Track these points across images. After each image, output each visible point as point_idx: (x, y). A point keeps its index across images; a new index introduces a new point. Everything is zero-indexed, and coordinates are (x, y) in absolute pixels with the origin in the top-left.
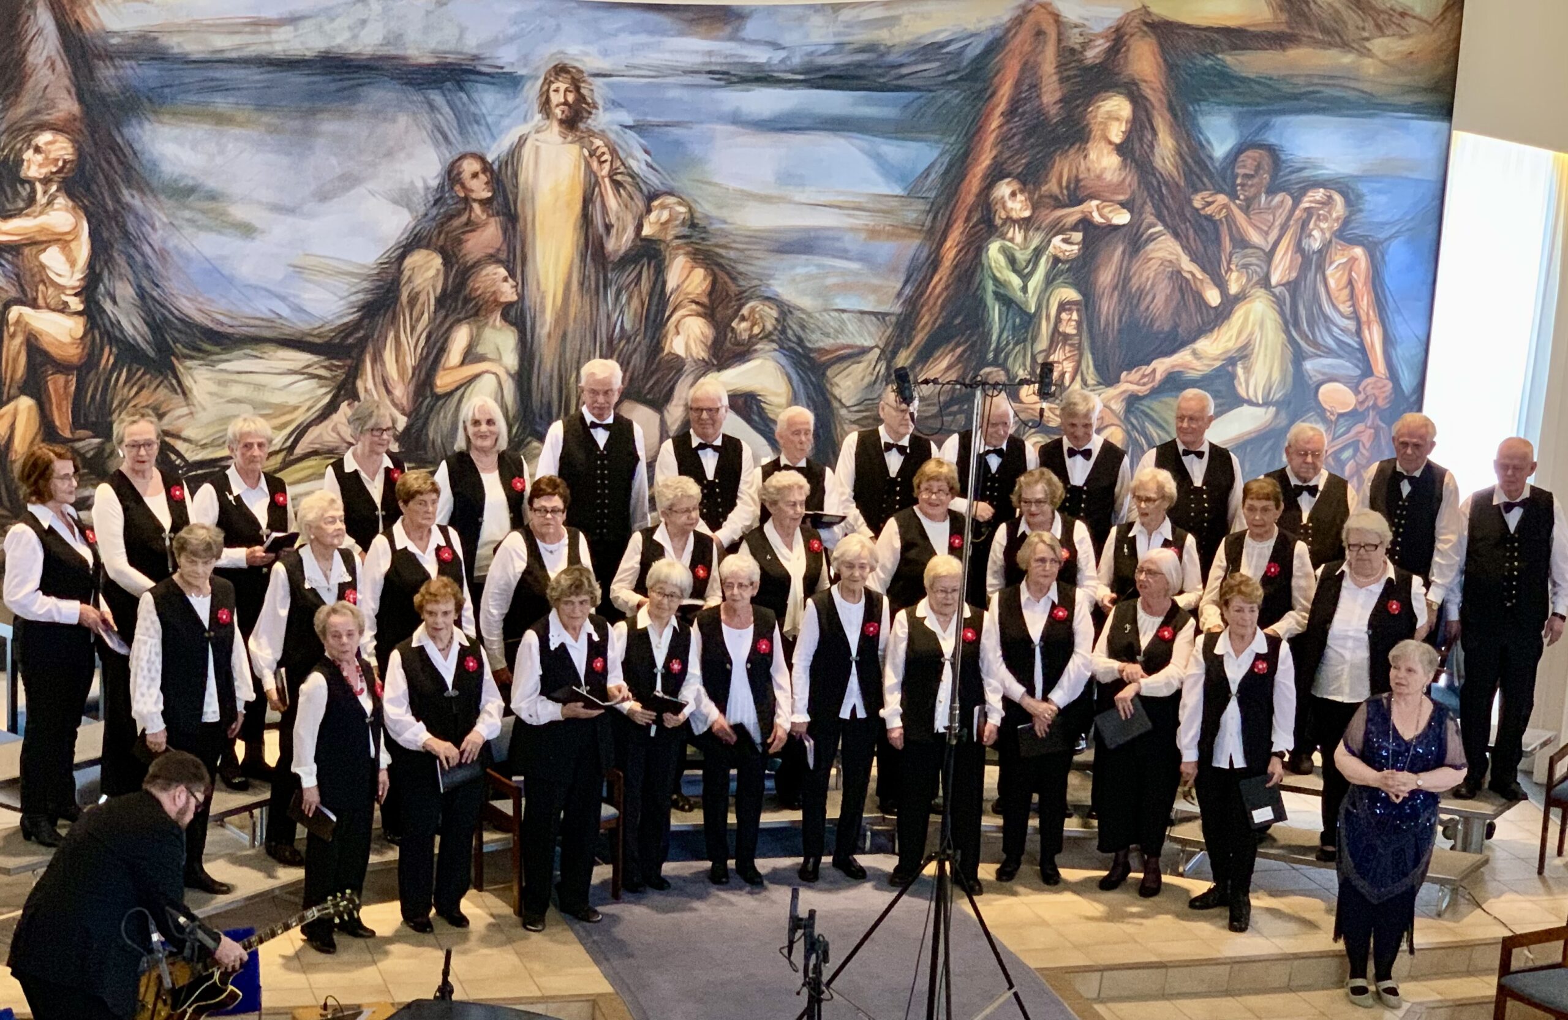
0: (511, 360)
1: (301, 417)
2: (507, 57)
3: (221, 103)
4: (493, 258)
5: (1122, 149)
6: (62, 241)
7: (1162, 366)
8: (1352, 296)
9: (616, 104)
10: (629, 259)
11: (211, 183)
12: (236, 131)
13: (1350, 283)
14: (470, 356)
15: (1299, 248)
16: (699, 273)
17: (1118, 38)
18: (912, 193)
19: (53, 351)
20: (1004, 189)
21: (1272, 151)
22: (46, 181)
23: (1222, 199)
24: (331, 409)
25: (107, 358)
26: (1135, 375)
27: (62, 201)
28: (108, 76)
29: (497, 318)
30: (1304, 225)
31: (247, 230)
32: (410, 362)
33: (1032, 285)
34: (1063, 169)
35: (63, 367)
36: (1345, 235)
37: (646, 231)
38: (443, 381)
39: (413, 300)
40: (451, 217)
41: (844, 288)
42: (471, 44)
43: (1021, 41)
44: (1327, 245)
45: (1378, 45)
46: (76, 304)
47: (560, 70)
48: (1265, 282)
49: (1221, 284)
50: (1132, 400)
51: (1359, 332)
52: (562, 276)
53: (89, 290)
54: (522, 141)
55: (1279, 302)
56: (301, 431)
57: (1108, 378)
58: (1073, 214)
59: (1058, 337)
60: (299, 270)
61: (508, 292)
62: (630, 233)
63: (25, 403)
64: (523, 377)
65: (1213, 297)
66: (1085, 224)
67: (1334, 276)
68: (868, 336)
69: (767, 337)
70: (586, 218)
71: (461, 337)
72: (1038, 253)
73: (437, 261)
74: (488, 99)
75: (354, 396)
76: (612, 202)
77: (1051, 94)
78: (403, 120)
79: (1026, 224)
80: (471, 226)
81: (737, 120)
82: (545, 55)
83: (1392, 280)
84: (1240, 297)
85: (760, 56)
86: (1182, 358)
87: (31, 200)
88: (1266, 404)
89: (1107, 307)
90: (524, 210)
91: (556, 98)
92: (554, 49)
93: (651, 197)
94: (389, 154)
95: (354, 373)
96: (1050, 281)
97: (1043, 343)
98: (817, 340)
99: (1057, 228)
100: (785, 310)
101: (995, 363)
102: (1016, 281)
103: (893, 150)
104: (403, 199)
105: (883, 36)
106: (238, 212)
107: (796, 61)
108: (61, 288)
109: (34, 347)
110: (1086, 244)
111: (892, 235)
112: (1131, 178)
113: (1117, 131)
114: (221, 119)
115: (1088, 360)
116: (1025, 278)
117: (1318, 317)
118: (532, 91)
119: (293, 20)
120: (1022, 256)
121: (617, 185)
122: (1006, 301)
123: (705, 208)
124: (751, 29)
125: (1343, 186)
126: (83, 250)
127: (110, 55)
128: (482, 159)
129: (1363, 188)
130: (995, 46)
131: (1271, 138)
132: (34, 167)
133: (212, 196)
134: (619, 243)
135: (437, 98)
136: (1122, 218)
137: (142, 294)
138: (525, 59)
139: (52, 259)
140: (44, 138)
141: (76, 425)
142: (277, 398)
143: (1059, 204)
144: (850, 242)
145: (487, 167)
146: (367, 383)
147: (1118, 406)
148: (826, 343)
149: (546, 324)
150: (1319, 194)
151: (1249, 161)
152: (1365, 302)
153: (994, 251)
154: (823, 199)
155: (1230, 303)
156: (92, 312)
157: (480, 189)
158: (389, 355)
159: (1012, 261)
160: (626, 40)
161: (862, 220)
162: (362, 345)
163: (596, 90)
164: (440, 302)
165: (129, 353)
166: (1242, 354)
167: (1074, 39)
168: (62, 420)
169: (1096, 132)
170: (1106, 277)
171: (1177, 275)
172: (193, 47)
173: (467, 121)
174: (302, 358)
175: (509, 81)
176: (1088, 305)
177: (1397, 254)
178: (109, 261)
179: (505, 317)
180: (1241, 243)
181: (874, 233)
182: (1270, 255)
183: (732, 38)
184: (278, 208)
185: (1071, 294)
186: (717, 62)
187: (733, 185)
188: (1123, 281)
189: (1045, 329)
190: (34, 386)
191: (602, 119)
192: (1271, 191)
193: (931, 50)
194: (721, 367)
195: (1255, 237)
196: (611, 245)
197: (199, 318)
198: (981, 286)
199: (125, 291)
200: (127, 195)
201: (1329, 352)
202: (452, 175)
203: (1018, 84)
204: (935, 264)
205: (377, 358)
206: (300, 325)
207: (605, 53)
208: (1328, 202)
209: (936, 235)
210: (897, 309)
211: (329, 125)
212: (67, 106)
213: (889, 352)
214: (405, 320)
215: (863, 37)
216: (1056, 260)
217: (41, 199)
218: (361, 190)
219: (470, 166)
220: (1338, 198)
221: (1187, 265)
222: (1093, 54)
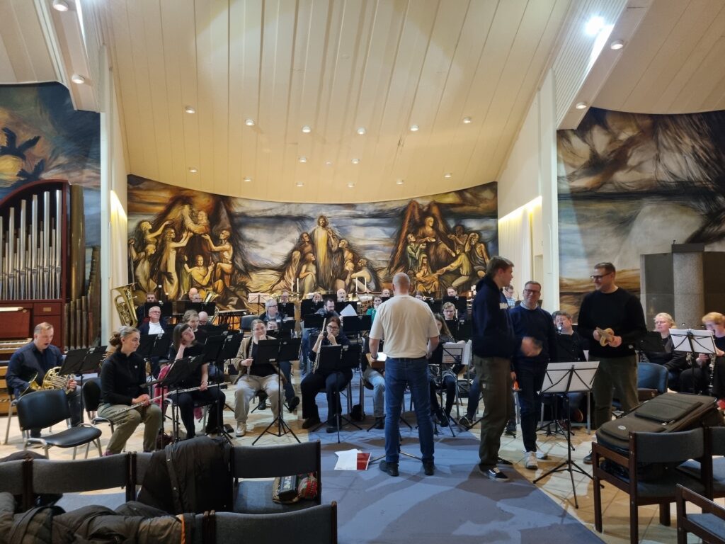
0: (315, 272)
1: (273, 283)
2: (311, 215)
3: (257, 225)
4: (310, 252)
5: (432, 227)
6: (227, 250)
7: (445, 269)
8: (482, 253)
9: (332, 223)
10: (336, 252)
11: (256, 239)
12: (260, 230)
13: (481, 251)
14: (306, 271)
15: (470, 244)
16: (351, 254)
17: (430, 206)
18: (391, 237)
19: (226, 271)
20: (410, 236)
21: (463, 227)
22: (225, 239)
23: (454, 236)
24: (279, 281)
25: (236, 272)
26: (439, 271)
27: (227, 243)
28: (236, 220)
29: (311, 264)
30: (471, 240)
31: (262, 248)
32: (295, 272)
33: (417, 254)
34: (421, 232)
35: (227, 274)
36: (479, 241)
37: (340, 246)
38: (301, 276)
39: (295, 260)
40: (301, 244)
41: (380, 256)
42: (304, 212)
43: (411, 208)
44: (476, 244)
45: (481, 205)
46: (230, 262)
47: (322, 217)
48: (464, 251)
49: (455, 252)
50: (439, 276)
51: (484, 261)
52: (324, 254)
53: (233, 259)
54: (315, 230)
55: (467, 255)
56: (274, 286)
57: (434, 272)
58: (424, 240)
59: (423, 264)
60: (272, 255)
61: (313, 259)
62: (336, 247)
63: (220, 281)
64: (317, 275)
65: (454, 255)
66: (426, 242)
67: (478, 250)
68: (385, 265)
69: (365, 266)
70: (328, 245)
71: (304, 267)
72: (417, 248)
73: (299, 253)
74: (308, 223)
75: (284, 279)
76: (333, 241)
77: (417, 217)
78: (292, 227)
79: (414, 242)
80: (306, 246)
81: (356, 225)
82: (319, 214)
84: (459, 255)
85: (360, 213)
86: (449, 267)
87: (222, 243)
88: (467, 276)
89: (432, 258)
90: (316, 243)
91: (321, 222)
92: (320, 213)
93: (340, 240)
94: (289, 233)
95: (284, 274)
96: (420, 253)
97: (420, 265)
98: (375, 266)
99: (421, 243)
100: (368, 261)
101: (411, 269)
102: (414, 253)
103: (387, 229)
104: (292, 241)
105: (384, 208)
106: (261, 245)
107: (367, 213)
108: (227, 259)
109: (222, 270)
110: (427, 246)
111: (388, 245)
112: (435, 233)
113: (431, 224)
114: (257, 228)
115: (430, 268)
116: (415, 253)
117: (476, 258)
118: (316, 221)
119: (271, 209)
120: (414, 249)
121: (333, 238)
122: (412, 257)
123: (351, 242)
124: (357, 208)
125: (477, 232)
126: (231, 252)
127: (237, 216)
128: (307, 233)
129: (482, 232)
130: (406, 209)
131: (462, 224)
132: (222, 237)
133: (256, 242)
134: (334, 249)
135: (298, 222)
136: (434, 240)
137: (243, 260)
138: (315, 215)
139: (226, 254)
140: (224, 232)
141: (230, 285)
142: (268, 280)
143: (421, 238)
144: (380, 247)
145: (308, 235)
146: (286, 276)
147: (436, 277)
148: (377, 267)
149: (321, 264)
150: (473, 234)
151: (458, 228)
152: (485, 254)
153: (409, 247)
154: (374, 239)
155: (457, 256)
156: (233, 264)
157: (307, 239)
158: (290, 271)
159: (413, 250)
160: (334, 211)
161: (382, 243)
162: (285, 270)
163: (329, 220)
164: (300, 261)
165: (240, 271)
166: (461, 266)
167: (421, 207)
168: (228, 284)
169: (427, 224)
170: (432, 252)
171: (446, 251)
172: (252, 215)
173: (304, 227)
174: (274, 272)
175: (312, 219)
176: (428, 258)
177: (490, 245)
178: (236, 254)
179: (313, 263)
180: (458, 244)
181: (384, 245)
182: (464, 246)
183: (354, 210)
184: (268, 244)
185: (425, 255)
186: (352, 214)
187: (357, 237)
188: (435, 253)
189: (420, 262)
190: (222, 278)
191: (330, 226)
192: (464, 234)
193: (393, 210)
194: (356, 272)
195: (461, 243)
196: (333, 249)
197: (253, 264)
198: (407, 255)
199: (239, 259)
200: (240, 242)
201: (479, 265)
202: (301, 237)
203: (411, 216)
204: (397, 251)
205: (288, 272)
206: (273, 265)
207: (330, 213)
208: (475, 235)
209: (397, 245)
210: (390, 259)
211: (278, 228)
212: (228, 226)
213: (389, 268)
214: (293, 264)
215: (379, 208)
216: (421, 249)
217: (223, 243)
218: (284, 240)
219: (305, 235)
220: (477, 235)
221: (448, 249)
222: (425, 210)
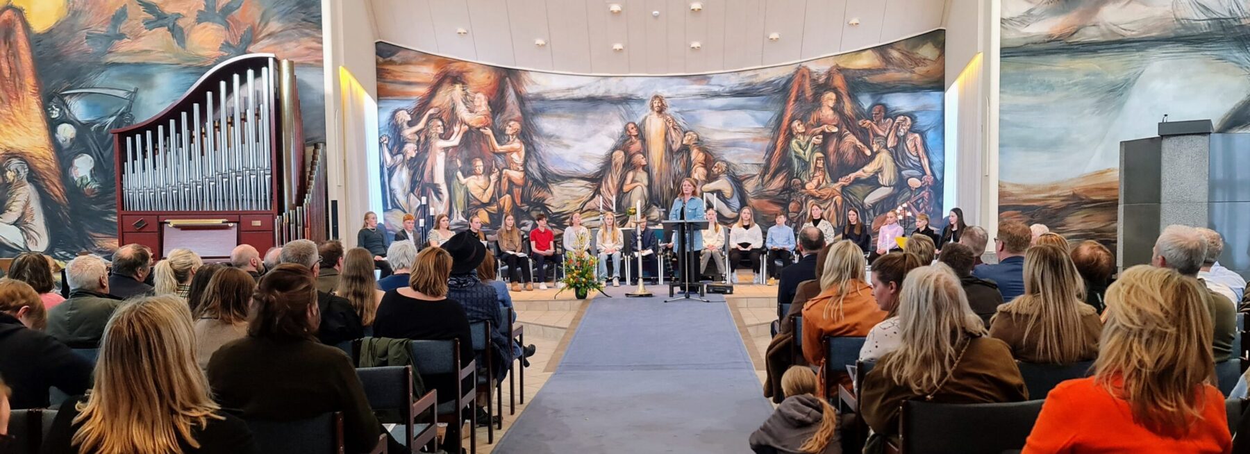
0: (646, 182)
1: (585, 199)
2: (640, 94)
3: (560, 111)
4: (639, 152)
5: (833, 109)
6: (517, 151)
7: (852, 176)
8: (916, 149)
9: (673, 106)
10: (678, 152)
11: (557, 134)
12: (564, 119)
13: (915, 145)
14: (633, 181)
15: (896, 135)
16: (701, 154)
17: (830, 74)
18: (766, 127)
19: (515, 181)
20: (795, 124)
21: (884, 106)
22: (512, 135)
23: (868, 122)
24: (593, 197)
25: (530, 183)
26: (844, 179)
27: (517, 140)
28: (529, 106)
29: (641, 169)
30: (897, 127)
31: (568, 147)
32: (616, 183)
33: (807, 153)
34: (814, 116)
35: (518, 186)
36: (912, 130)
37: (684, 142)
38: (626, 188)
39: (616, 165)
40: (626, 141)
41: (748, 157)
42: (630, 91)
43: (797, 78)
44: (906, 134)
45: (917, 69)
46: (521, 168)
47: (656, 97)
48: (886, 147)
49: (871, 149)
50: (843, 187)
51: (920, 161)
52: (659, 157)
53: (525, 164)
54: (646, 118)
55: (891, 153)
56: (585, 203)
57: (836, 181)
58: (818, 130)
59: (816, 168)
60: (583, 157)
61: (644, 162)
62: (680, 143)
63: (508, 196)
64: (650, 187)
65: (868, 153)
66: (823, 132)
67: (910, 144)
68: (756, 171)
69: (723, 172)
70: (666, 140)
71: (630, 175)
72: (808, 142)
73: (622, 153)
74: (636, 107)
75: (600, 193)
76: (673, 134)
77: (809, 93)
78: (611, 113)
79: (803, 134)
80: (632, 143)
81: (710, 108)
82: (651, 93)
83: (929, 143)
84: (878, 152)
85: (716, 89)
86: (859, 173)
87: (509, 140)
88: (890, 186)
89: (832, 158)
90: (647, 138)
91: (655, 105)
92: (654, 90)
93: (685, 132)
94: (607, 123)
95: (599, 187)
96: (813, 151)
97: (812, 170)
98: (739, 173)
99: (814, 135)
100: (728, 164)
101: (797, 178)
102: (802, 152)
103: (760, 114)
104: (611, 136)
105: (754, 80)
106: (565, 142)
107: (727, 90)
108: (517, 164)
109: (510, 181)
110: (824, 139)
111: (762, 140)
112: (837, 117)
113: (831, 104)
114: (559, 116)
115: (827, 174)
116: (805, 151)
117: (905, 157)
118: (648, 103)
119: (579, 88)
120: (803, 144)
121: (675, 129)
122: (799, 158)
123: (702, 135)
124: (713, 81)
125: (911, 115)
126: (523, 153)
127: (530, 100)
128: (634, 124)
129: (917, 115)
130: (790, 80)
131: (883, 101)
132: (509, 131)
133: (558, 138)
134: (676, 147)
135: (620, 106)
136: (835, 130)
137: (539, 165)
138: (646, 95)
139: (515, 156)
140: (512, 123)
141: (522, 202)
142: (577, 194)
143: (813, 126)
144: (748, 143)
145: (636, 126)
146: (603, 189)
147: (839, 189)
148: (742, 174)
149: (655, 171)
150: (902, 118)
151: (877, 109)
152: (921, 151)
153: (794, 142)
154: (738, 130)
155: (874, 155)
156: (526, 171)
157: (634, 132)
158: (609, 181)
159: (800, 146)
160: (675, 87)
161: (751, 136)
162: (601, 179)
163: (667, 102)
164: (624, 165)
165: (535, 181)
166: (880, 170)
167: (815, 76)
168: (518, 201)
169: (825, 104)
170: (831, 149)
171: (855, 147)
172: (551, 96)
173: (629, 114)
174: (585, 182)
175: (641, 101)
176: (826, 157)
177: (931, 135)
178: (530, 156)
179: (643, 169)
180: (876, 135)
181: (755, 140)
182: (886, 139)
183: (708, 84)
184: (576, 140)
185: (820, 155)
186: (703, 92)
187: (710, 127)
188: (837, 150)
189: (812, 166)
190: (510, 192)
191: (669, 111)
192: (885, 118)
193: (769, 83)
194: (709, 182)
195: (881, 133)
196: (674, 147)
197: (555, 172)
198: (790, 154)
199: (535, 164)
200: (535, 138)
201: (911, 168)
202: (626, 129)
203: (798, 91)
204: (775, 147)
205: (606, 182)
206: (584, 173)
207: (669, 91)
208: (905, 120)
209: (775, 140)
210: (764, 162)
211: (590, 116)
212: (518, 114)
213: (763, 175)
214: (614, 170)
215: (747, 81)
216: (814, 144)
217: (511, 140)
218: (600, 134)
219: (631, 126)
220: (908, 119)
221: (859, 143)
222: (821, 80)
